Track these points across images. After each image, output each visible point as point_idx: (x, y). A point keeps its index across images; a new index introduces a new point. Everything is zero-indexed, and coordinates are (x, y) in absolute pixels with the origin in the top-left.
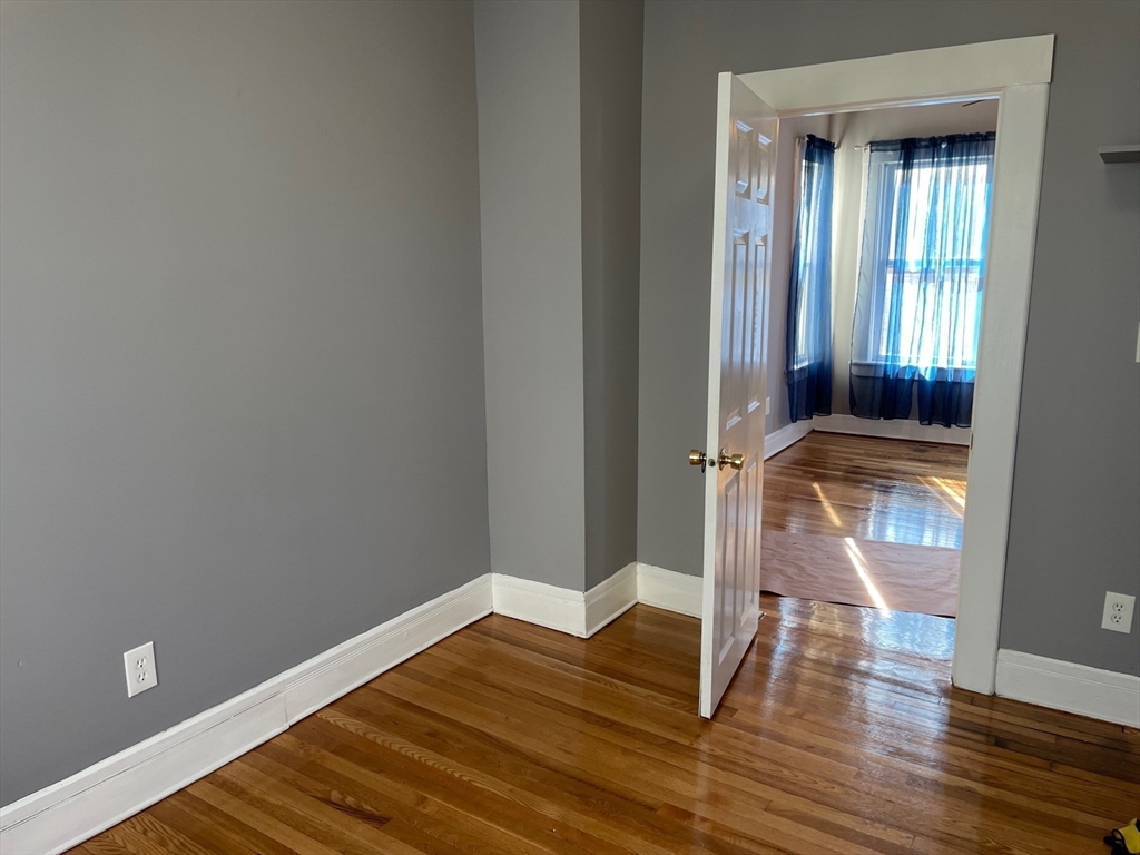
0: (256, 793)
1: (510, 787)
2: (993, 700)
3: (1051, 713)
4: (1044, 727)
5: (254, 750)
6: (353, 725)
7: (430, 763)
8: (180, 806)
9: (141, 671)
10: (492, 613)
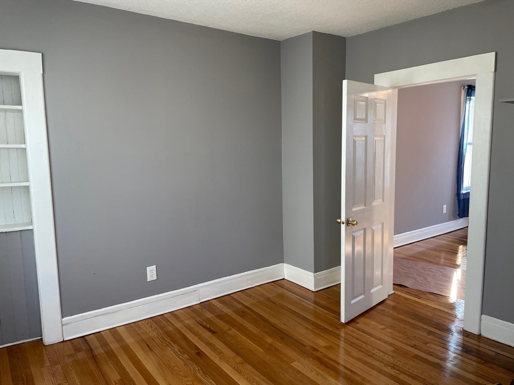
0: (182, 319)
1: (259, 331)
2: (479, 337)
3: (503, 345)
4: (494, 350)
5: (187, 307)
6: (219, 305)
7: (238, 320)
8: (160, 319)
9: (151, 274)
10: (284, 279)
